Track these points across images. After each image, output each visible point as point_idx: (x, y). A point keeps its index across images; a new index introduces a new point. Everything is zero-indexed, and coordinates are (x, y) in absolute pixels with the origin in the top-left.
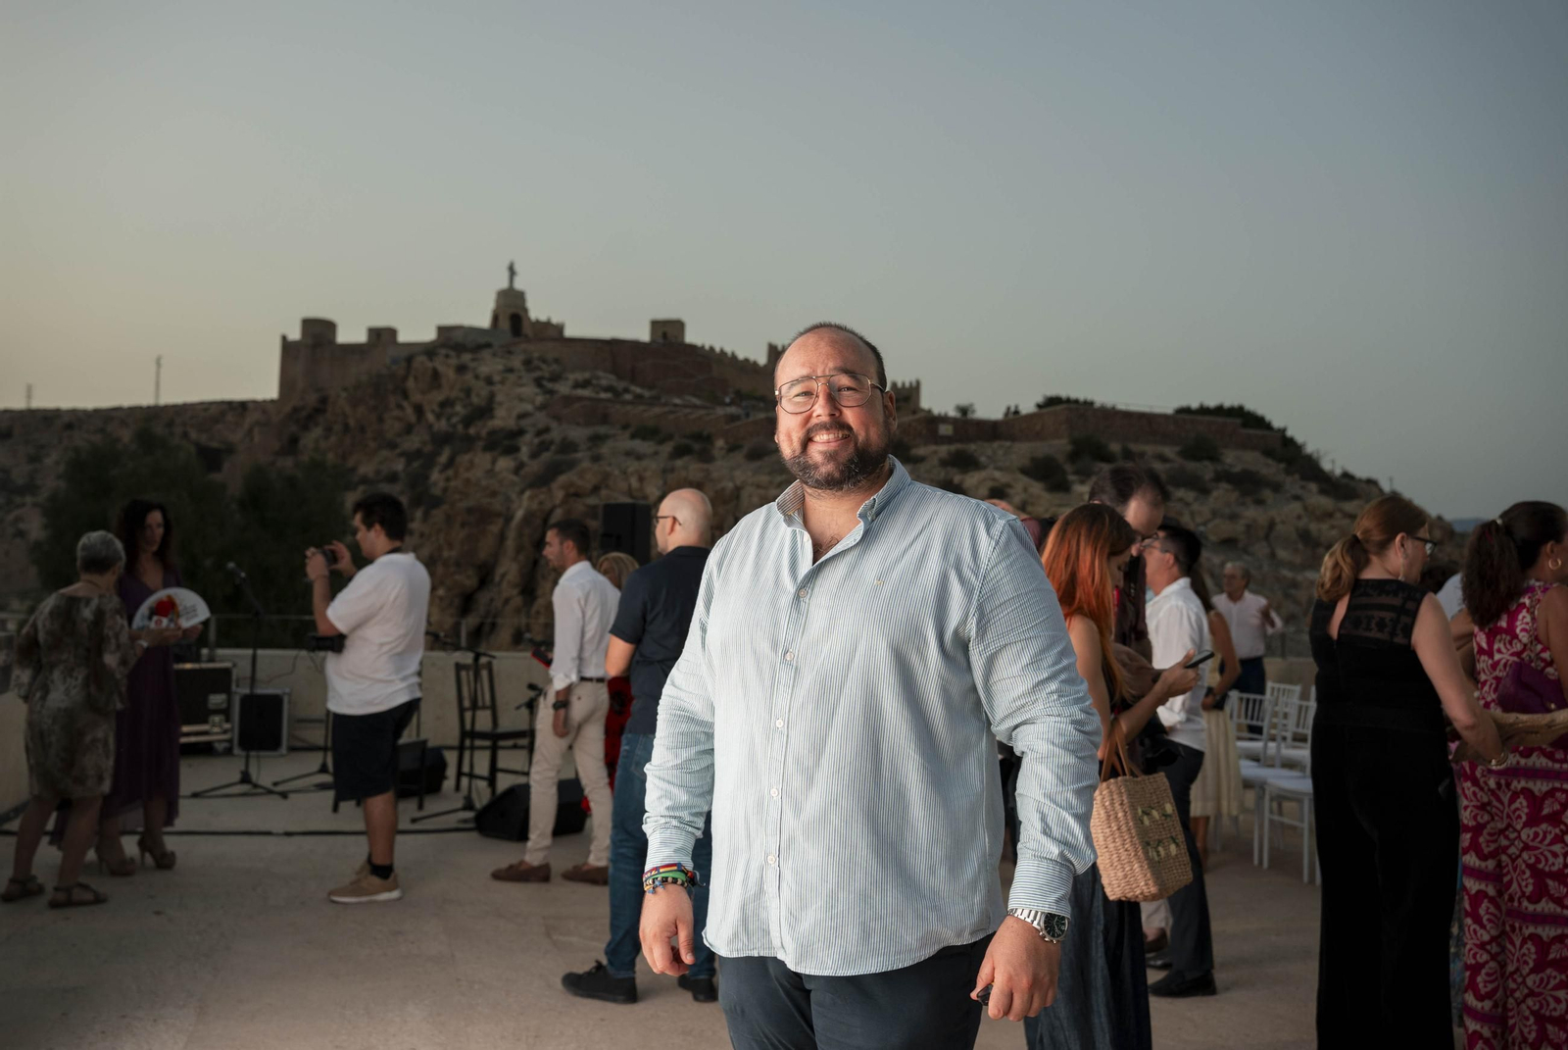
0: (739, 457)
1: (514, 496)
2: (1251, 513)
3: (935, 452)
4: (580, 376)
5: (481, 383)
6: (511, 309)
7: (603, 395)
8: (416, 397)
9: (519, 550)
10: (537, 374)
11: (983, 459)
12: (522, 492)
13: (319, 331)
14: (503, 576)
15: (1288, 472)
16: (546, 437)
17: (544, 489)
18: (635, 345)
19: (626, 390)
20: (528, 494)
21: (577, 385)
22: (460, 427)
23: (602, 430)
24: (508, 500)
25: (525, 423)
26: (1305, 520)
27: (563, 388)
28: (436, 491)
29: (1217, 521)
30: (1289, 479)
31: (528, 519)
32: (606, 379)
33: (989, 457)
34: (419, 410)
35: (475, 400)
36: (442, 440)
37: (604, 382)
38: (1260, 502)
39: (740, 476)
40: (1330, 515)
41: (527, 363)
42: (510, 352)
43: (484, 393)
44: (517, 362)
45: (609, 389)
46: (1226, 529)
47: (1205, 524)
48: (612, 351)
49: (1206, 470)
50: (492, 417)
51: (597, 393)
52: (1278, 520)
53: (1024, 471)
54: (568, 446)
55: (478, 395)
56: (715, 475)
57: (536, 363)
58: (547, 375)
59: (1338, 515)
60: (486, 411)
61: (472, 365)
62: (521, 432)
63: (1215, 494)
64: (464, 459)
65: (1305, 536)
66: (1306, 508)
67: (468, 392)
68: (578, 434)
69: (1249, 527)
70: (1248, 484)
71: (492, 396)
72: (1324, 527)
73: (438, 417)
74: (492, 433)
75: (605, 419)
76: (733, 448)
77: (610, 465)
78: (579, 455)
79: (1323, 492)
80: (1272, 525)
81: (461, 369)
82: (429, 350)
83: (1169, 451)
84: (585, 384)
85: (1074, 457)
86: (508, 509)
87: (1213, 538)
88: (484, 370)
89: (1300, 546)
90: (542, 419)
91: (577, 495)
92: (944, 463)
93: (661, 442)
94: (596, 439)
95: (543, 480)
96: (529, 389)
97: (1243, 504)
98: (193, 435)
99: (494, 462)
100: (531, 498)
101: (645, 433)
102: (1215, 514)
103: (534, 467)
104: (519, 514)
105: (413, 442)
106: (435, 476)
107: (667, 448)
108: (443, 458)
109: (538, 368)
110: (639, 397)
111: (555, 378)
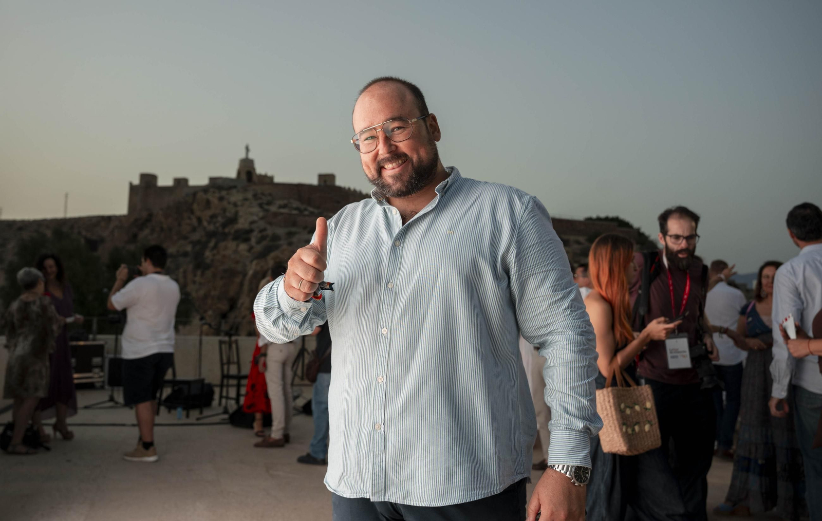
1: (248, 264)
4: (281, 202)
5: (231, 206)
6: (247, 168)
7: (295, 212)
8: (198, 213)
9: (250, 291)
10: (259, 201)
12: (252, 261)
13: (148, 180)
14: (242, 304)
16: (265, 233)
17: (264, 260)
18: (310, 187)
19: (306, 210)
20: (255, 262)
21: (281, 207)
22: (220, 229)
23: (293, 229)
24: (245, 265)
25: (254, 226)
27: (273, 208)
28: (208, 261)
31: (255, 275)
32: (296, 204)
34: (199, 220)
35: (228, 214)
36: (211, 235)
37: (294, 206)
41: (255, 196)
42: (246, 190)
43: (233, 211)
44: (249, 195)
45: (297, 209)
48: (298, 190)
50: (237, 223)
51: (291, 210)
54: (275, 238)
55: (230, 212)
57: (259, 196)
58: (265, 202)
60: (233, 220)
61: (227, 197)
62: (251, 231)
64: (222, 245)
67: (224, 210)
68: (281, 231)
71: (236, 213)
73: (209, 223)
74: (237, 231)
75: (294, 224)
78: (281, 242)
81: (221, 199)
82: (204, 189)
83: (581, 239)
84: (284, 206)
86: (246, 270)
88: (233, 199)
90: (262, 224)
94: (290, 234)
95: (263, 255)
96: (256, 209)
98: (84, 233)
99: (238, 246)
100: (256, 264)
103: (258, 248)
104: (251, 272)
105: (196, 236)
106: (208, 253)
108: (212, 244)
109: (261, 199)
110: (312, 213)
111: (269, 203)
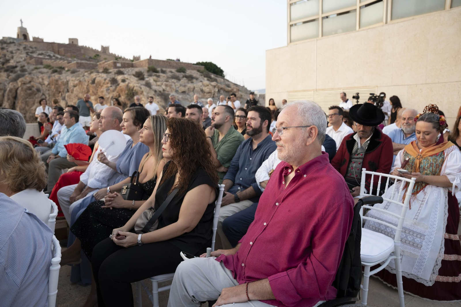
0: (69, 73)
1: (7, 84)
2: (190, 85)
3: (114, 71)
4: (40, 52)
5: (9, 53)
6: (24, 35)
7: (47, 57)
9: (9, 99)
10: (28, 51)
11: (125, 72)
12: (9, 83)
15: (201, 75)
17: (15, 82)
18: (60, 45)
19: (54, 56)
20: (11, 83)
21: (39, 54)
23: (39, 66)
24: (5, 85)
25: (19, 64)
26: (202, 86)
27: (35, 55)
29: (181, 87)
30: (201, 77)
31: (10, 91)
32: (49, 53)
33: (127, 72)
35: (7, 58)
37: (47, 54)
38: (192, 82)
39: (68, 78)
40: (208, 85)
41: (25, 48)
42: (20, 45)
43: (10, 55)
44: (21, 48)
45: (49, 56)
46: (182, 89)
47: (178, 88)
48: (53, 47)
49: (181, 75)
50: (9, 63)
51: (45, 57)
52: (196, 87)
53: (134, 75)
54: (25, 71)
55: (8, 56)
56: (62, 78)
57: (27, 48)
58: (30, 51)
59: (210, 85)
60: (8, 61)
61: (6, 48)
62: (16, 67)
63: (182, 80)
65: (202, 91)
66: (203, 84)
67: (5, 56)
68: (31, 67)
69: (189, 88)
70: (190, 78)
71: (12, 57)
72: (206, 88)
74: (8, 67)
75: (41, 63)
76: (68, 71)
77: (34, 75)
78: (26, 73)
79: (208, 80)
80: (194, 88)
83: (174, 70)
84: (42, 54)
85: (148, 71)
86: (5, 88)
87: (180, 91)
88: (10, 49)
89: (201, 93)
90: (23, 63)
91: (24, 84)
92: (115, 73)
93: (50, 69)
94: (35, 69)
95: (15, 80)
96: (24, 55)
97: (188, 83)
100: (11, 85)
101: (48, 67)
102: (181, 85)
103: (13, 76)
104: (8, 89)
107: (50, 71)
109: (28, 49)
110: (57, 58)
111: (32, 52)
